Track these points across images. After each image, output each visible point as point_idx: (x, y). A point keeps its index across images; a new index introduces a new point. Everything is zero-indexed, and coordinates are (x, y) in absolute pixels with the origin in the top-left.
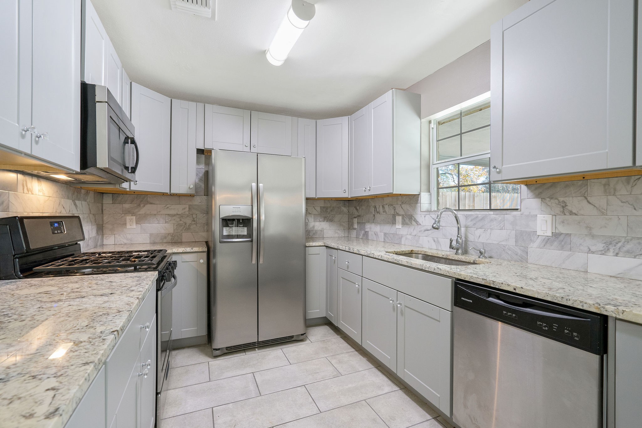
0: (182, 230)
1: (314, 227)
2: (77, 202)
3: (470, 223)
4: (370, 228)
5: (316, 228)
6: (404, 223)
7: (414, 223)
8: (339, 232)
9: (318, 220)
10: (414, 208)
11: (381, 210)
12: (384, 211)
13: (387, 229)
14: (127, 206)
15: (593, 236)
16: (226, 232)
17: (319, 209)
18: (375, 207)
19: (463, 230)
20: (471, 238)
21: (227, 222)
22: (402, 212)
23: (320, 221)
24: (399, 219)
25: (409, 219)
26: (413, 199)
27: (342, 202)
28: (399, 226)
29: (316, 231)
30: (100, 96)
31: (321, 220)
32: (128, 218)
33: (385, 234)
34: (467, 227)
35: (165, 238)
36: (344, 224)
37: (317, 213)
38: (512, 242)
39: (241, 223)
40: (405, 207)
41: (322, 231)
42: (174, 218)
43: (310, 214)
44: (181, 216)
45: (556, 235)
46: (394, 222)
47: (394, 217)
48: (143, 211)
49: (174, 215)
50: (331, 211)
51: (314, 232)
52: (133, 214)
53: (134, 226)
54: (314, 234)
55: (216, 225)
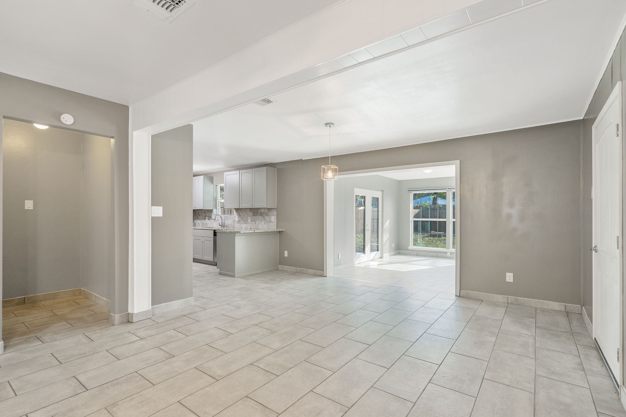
3: (225, 219)
4: (197, 222)
6: (208, 219)
7: (211, 219)
10: (212, 214)
11: (201, 214)
12: (202, 215)
13: (203, 221)
15: (243, 220)
18: (199, 214)
19: (223, 220)
20: (225, 223)
22: (208, 216)
24: (207, 218)
25: (210, 218)
26: (211, 211)
28: (207, 220)
33: (202, 224)
34: (224, 220)
38: (232, 223)
40: (209, 213)
45: (238, 221)
46: (205, 219)
47: (205, 217)
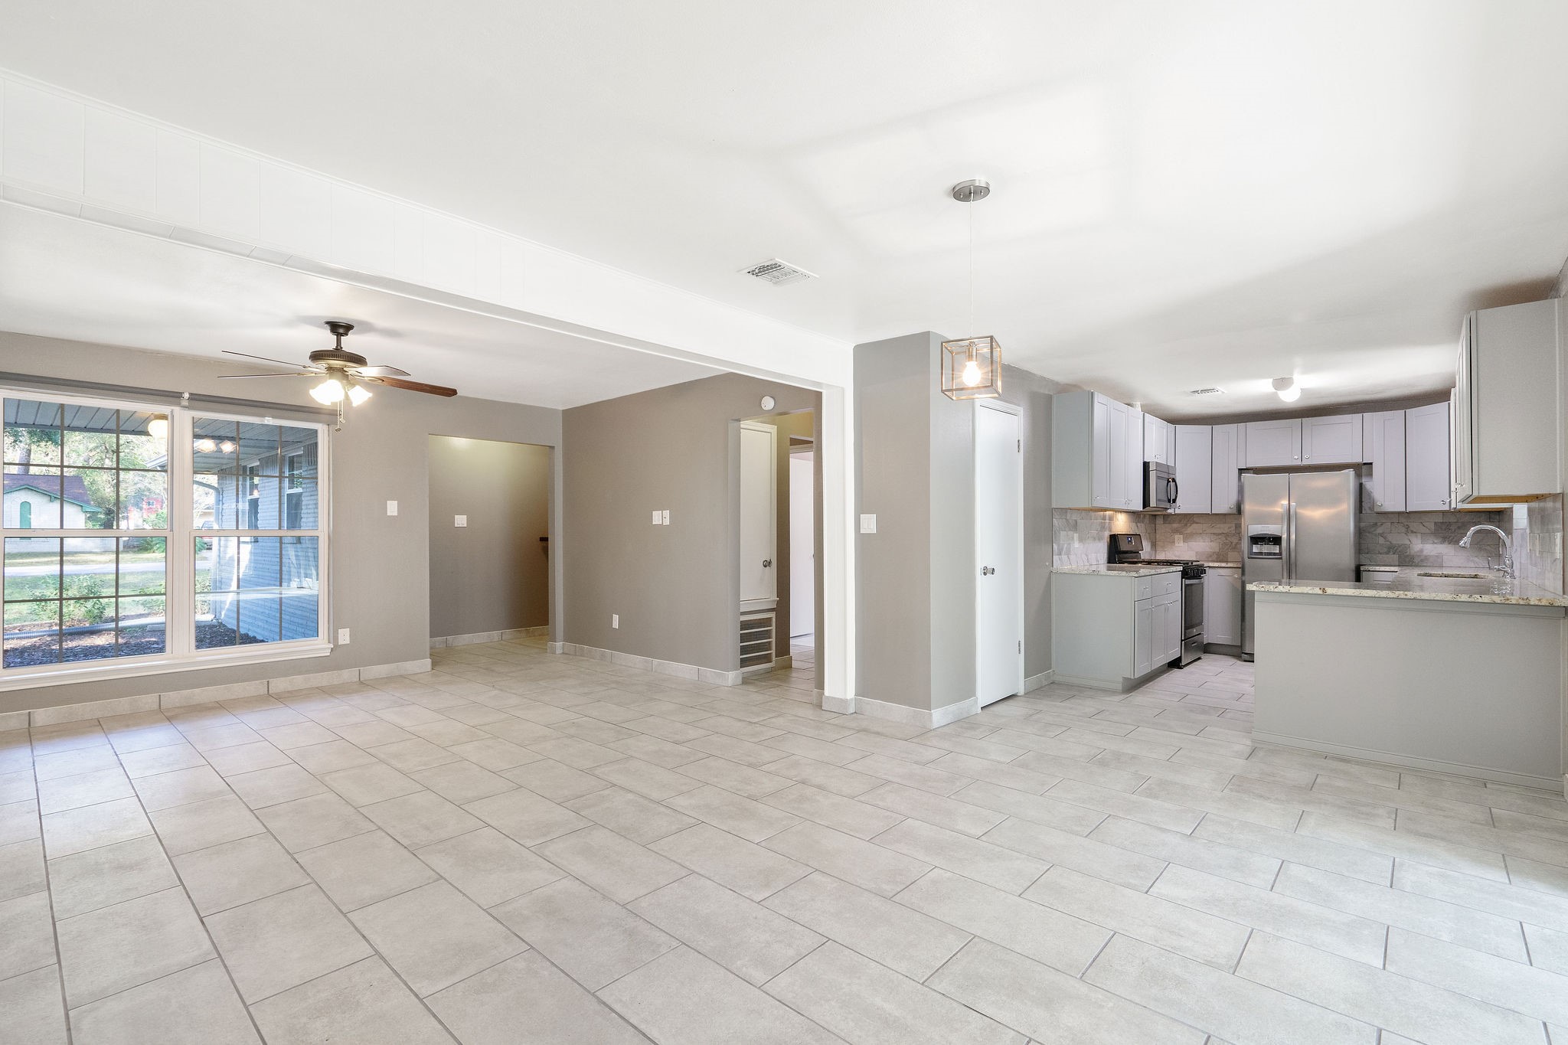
0: (1228, 549)
1: (1422, 551)
2: (1139, 524)
5: (1425, 553)
8: (1476, 559)
9: (1431, 542)
14: (1175, 525)
16: (1256, 549)
17: (1432, 526)
21: (1256, 540)
23: (1434, 543)
27: (1483, 514)
29: (1426, 556)
30: (1152, 467)
31: (1436, 541)
32: (1177, 536)
35: (1211, 556)
36: (1488, 548)
37: (1428, 531)
39: (1271, 541)
41: (1439, 556)
42: (1220, 536)
43: (1412, 532)
44: (1227, 535)
48: (1189, 530)
49: (1220, 534)
50: (1459, 528)
51: (1422, 557)
52: (1181, 533)
53: (1182, 544)
54: (1422, 561)
55: (1245, 543)
